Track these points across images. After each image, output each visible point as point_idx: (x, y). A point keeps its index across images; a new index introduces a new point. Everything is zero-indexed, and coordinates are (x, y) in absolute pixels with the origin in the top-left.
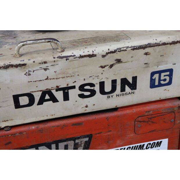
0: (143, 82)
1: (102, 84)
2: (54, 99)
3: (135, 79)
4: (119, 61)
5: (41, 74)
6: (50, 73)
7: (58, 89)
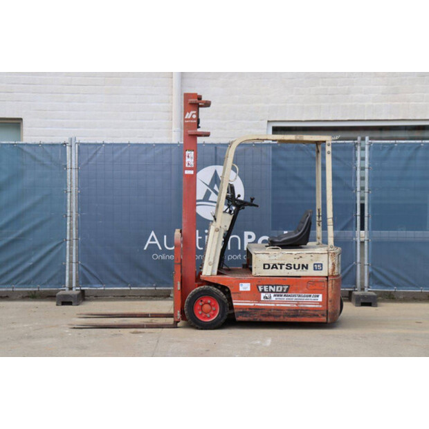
0: (311, 267)
1: (294, 265)
2: (277, 268)
3: (307, 265)
4: (301, 257)
5: (273, 258)
6: (277, 258)
7: (279, 264)
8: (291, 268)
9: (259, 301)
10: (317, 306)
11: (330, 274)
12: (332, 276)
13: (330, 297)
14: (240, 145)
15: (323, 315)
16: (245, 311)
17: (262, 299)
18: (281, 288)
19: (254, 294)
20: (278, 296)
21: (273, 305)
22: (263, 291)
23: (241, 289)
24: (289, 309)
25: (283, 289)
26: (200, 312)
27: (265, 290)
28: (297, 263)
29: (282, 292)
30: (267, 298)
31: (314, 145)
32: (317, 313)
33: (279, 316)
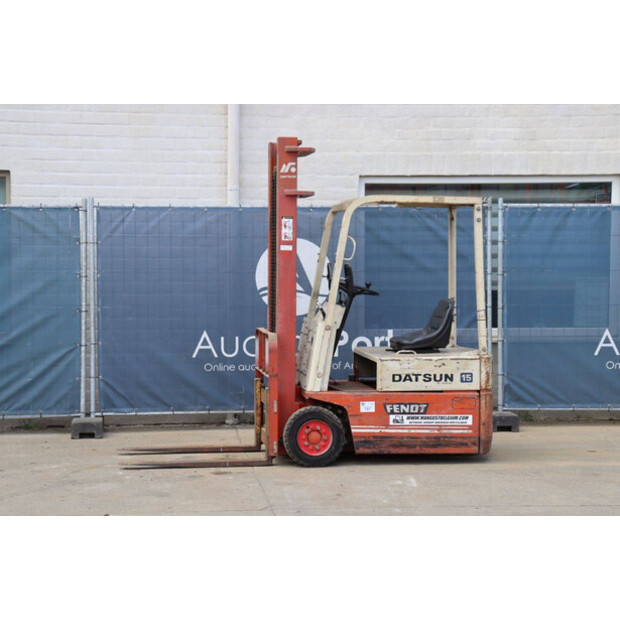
0: (457, 378)
1: (435, 376)
4: (444, 364)
5: (406, 366)
6: (410, 365)
8: (430, 380)
9: (387, 426)
10: (465, 431)
11: (484, 387)
12: (486, 390)
13: (483, 418)
14: (358, 210)
15: (474, 444)
16: (368, 440)
17: (391, 423)
18: (417, 407)
19: (381, 416)
20: (413, 418)
21: (406, 431)
22: (392, 412)
23: (363, 409)
24: (428, 437)
25: (420, 409)
26: (306, 443)
27: (395, 411)
28: (438, 372)
29: (419, 413)
30: (398, 422)
31: (447, 210)
32: (466, 441)
33: (415, 446)
